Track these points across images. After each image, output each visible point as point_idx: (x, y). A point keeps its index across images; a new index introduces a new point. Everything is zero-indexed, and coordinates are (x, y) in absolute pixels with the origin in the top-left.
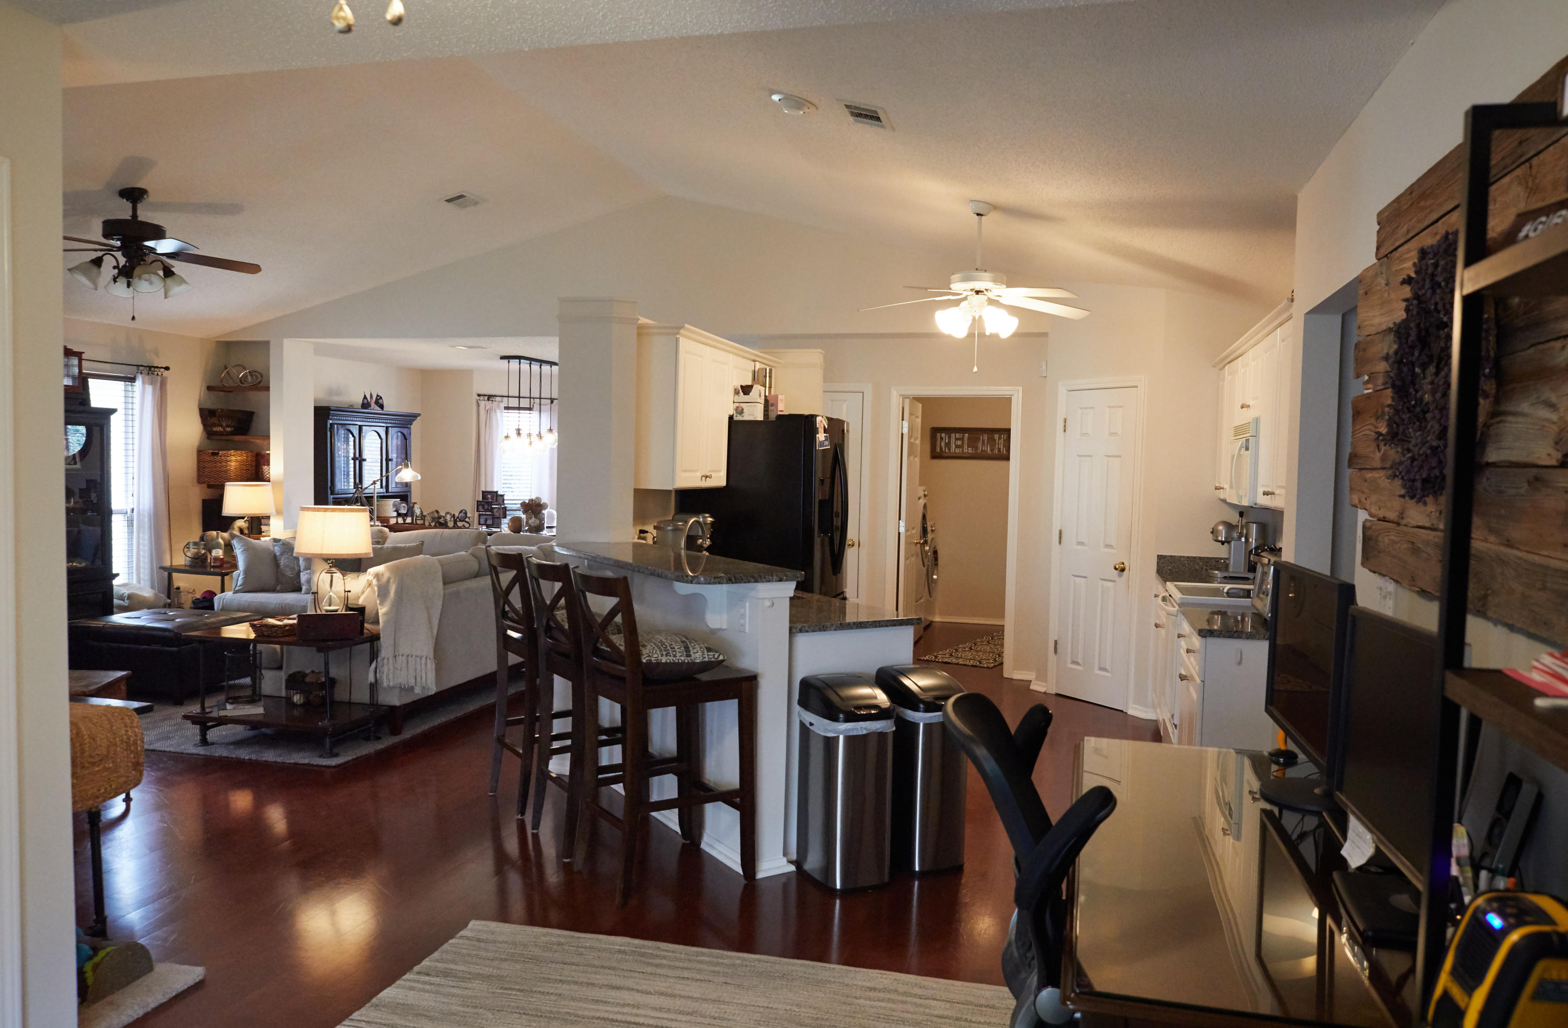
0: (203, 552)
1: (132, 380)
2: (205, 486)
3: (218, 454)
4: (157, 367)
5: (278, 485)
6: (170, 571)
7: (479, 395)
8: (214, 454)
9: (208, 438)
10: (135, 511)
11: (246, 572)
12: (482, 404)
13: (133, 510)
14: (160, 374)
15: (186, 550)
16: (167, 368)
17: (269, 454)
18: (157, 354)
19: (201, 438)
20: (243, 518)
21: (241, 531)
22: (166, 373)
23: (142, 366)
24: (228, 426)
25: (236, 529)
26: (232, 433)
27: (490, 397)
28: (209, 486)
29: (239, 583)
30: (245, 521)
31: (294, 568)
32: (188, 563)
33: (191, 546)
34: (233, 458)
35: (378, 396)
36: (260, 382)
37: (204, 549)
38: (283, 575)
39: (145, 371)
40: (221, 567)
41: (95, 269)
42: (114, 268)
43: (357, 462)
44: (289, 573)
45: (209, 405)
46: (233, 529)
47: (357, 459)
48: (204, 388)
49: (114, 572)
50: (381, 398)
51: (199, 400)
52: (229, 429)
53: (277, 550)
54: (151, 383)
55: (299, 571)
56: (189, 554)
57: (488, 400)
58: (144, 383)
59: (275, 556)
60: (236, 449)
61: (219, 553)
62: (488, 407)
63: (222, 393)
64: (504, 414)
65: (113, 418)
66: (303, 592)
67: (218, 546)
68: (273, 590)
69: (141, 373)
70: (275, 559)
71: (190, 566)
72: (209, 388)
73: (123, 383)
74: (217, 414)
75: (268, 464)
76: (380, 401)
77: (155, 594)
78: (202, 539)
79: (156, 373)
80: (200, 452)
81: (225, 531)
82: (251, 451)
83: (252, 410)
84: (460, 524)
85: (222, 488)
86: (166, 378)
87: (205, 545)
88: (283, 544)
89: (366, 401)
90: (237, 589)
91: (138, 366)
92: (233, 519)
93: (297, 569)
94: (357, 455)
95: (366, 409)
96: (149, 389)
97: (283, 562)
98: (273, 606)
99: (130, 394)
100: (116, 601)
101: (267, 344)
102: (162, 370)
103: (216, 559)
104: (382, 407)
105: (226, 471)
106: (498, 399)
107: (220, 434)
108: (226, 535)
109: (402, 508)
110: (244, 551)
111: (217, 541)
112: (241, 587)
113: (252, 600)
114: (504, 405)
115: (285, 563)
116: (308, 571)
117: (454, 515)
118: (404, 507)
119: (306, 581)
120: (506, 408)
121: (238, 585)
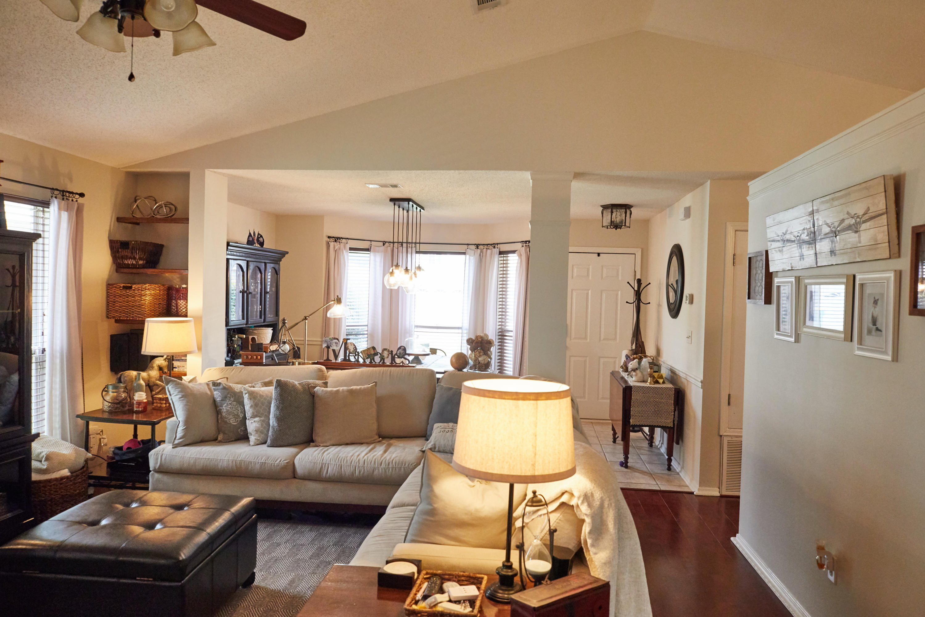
0: (123, 395)
1: (45, 204)
2: (114, 320)
3: (130, 288)
4: (72, 193)
6: (87, 418)
7: (329, 237)
8: (125, 288)
9: (117, 271)
10: (47, 353)
11: (188, 422)
12: (332, 244)
13: (44, 350)
14: (75, 200)
15: (104, 393)
16: (82, 195)
17: (186, 289)
18: (71, 180)
19: (111, 268)
20: (162, 356)
22: (81, 200)
23: (57, 190)
24: (140, 259)
25: (156, 368)
26: (143, 267)
27: (337, 239)
28: (117, 321)
29: (180, 434)
30: (165, 360)
31: (238, 415)
32: (106, 408)
33: (110, 388)
34: (148, 292)
35: (259, 234)
36: (173, 215)
37: (124, 392)
38: (226, 422)
39: (60, 196)
40: (144, 411)
43: (245, 294)
44: (233, 421)
45: (121, 237)
46: (153, 367)
47: (245, 292)
48: (114, 219)
49: (34, 432)
50: (261, 236)
51: (110, 231)
52: (141, 262)
53: (217, 395)
54: (68, 209)
55: (245, 418)
56: (108, 398)
57: (336, 241)
58: (60, 209)
59: (214, 401)
60: (151, 283)
61: (141, 396)
62: (336, 248)
63: (130, 225)
64: (350, 254)
66: (252, 443)
67: (139, 388)
68: (213, 440)
69: (56, 197)
70: (215, 406)
71: (110, 412)
72: (119, 220)
73: (32, 207)
74: (130, 247)
75: (186, 299)
76: (261, 239)
77: (76, 450)
78: (120, 381)
79: (71, 199)
80: (109, 286)
81: (143, 370)
82: (163, 285)
83: (159, 242)
85: (143, 323)
86: (83, 205)
87: (126, 387)
88: (224, 388)
89: (251, 239)
90: (176, 442)
91: (53, 189)
92: (153, 357)
93: (241, 416)
94: (246, 289)
95: (252, 245)
96: (65, 215)
97: (225, 408)
98: (225, 464)
99: (41, 221)
100: (35, 464)
102: (77, 196)
103: (139, 403)
104: (262, 244)
105: (140, 306)
106: (344, 241)
107: (134, 267)
108: (144, 374)
109: (334, 344)
110: (180, 396)
111: (138, 382)
112: (181, 440)
113: (198, 456)
114: (348, 246)
115: (227, 411)
116: (257, 419)
117: (392, 351)
118: (336, 343)
119: (256, 431)
120: (351, 249)
121: (177, 438)
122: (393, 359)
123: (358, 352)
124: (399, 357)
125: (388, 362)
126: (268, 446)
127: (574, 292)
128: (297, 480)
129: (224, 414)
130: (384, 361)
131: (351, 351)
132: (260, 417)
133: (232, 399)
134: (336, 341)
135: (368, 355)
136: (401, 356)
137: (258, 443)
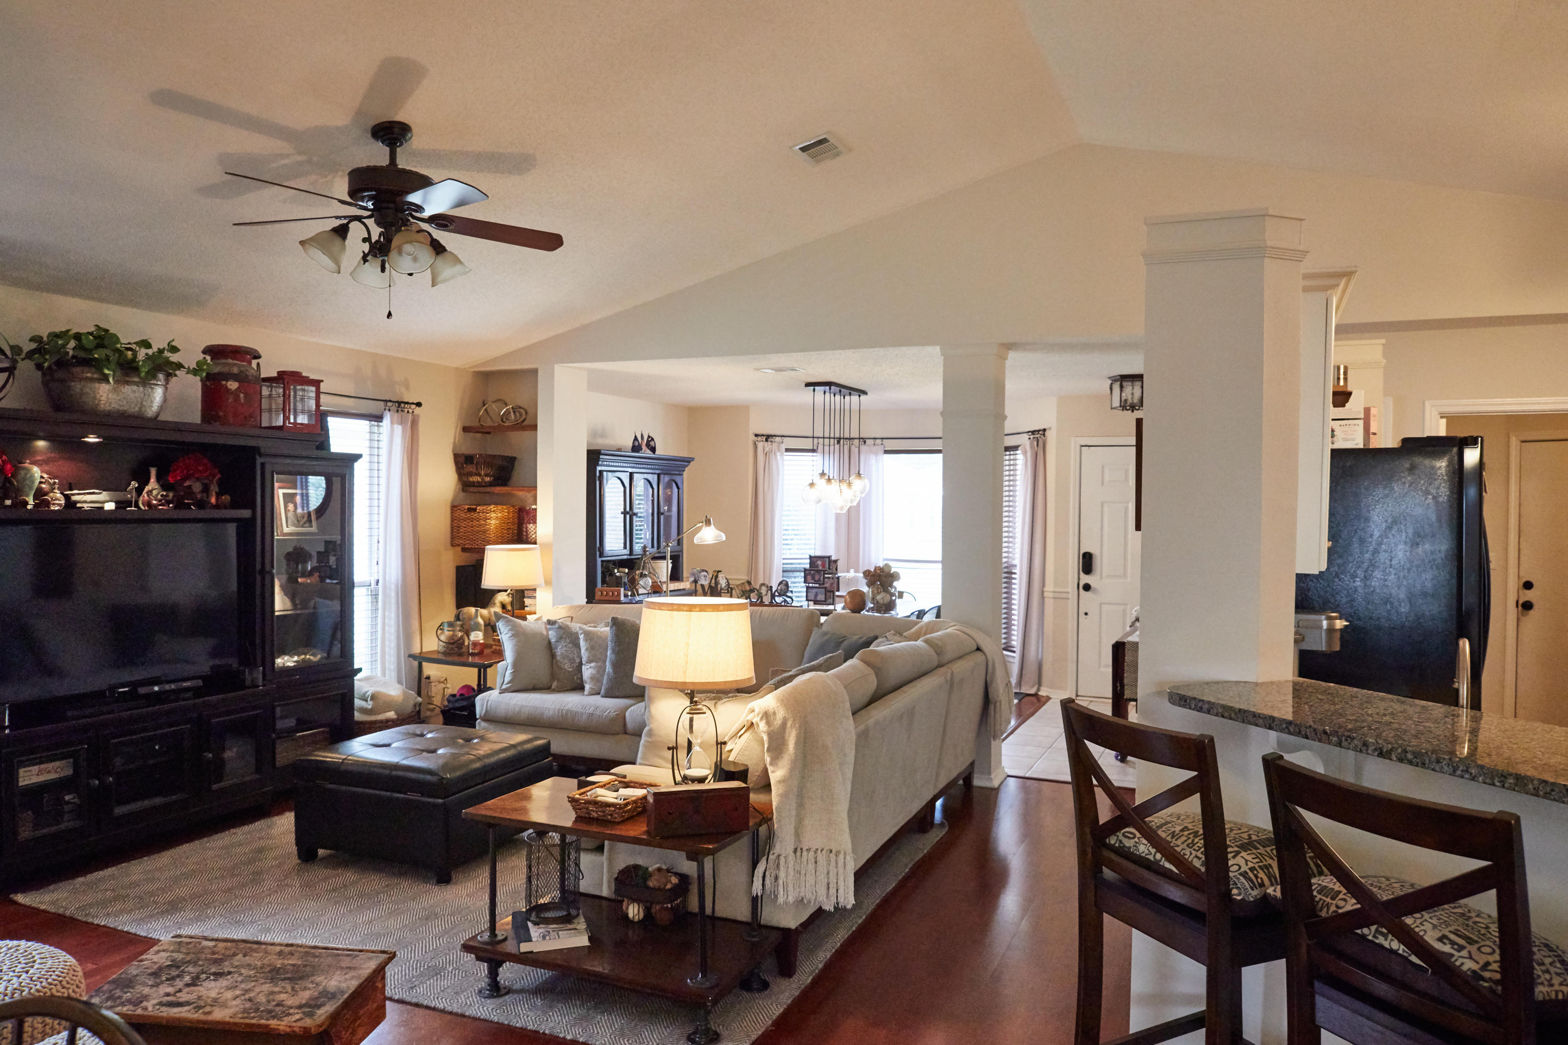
0: (460, 634)
1: (378, 418)
2: (459, 548)
3: (475, 510)
4: (407, 403)
5: (547, 547)
6: (421, 659)
7: (756, 435)
8: (470, 510)
9: (463, 490)
10: (380, 584)
11: (516, 665)
12: (760, 445)
13: (378, 582)
14: (411, 411)
15: (439, 632)
16: (419, 404)
17: (536, 509)
18: (407, 387)
19: (456, 488)
20: (506, 591)
21: (503, 606)
22: (418, 410)
23: (390, 401)
24: (487, 475)
25: (498, 604)
26: (491, 484)
27: (768, 438)
28: (464, 550)
29: (507, 679)
30: (508, 595)
31: (573, 659)
32: (441, 649)
33: (446, 628)
34: (493, 515)
35: (649, 437)
36: (524, 420)
37: (460, 631)
38: (561, 668)
39: (394, 408)
40: (481, 653)
41: (337, 241)
42: (364, 240)
43: (628, 517)
44: (567, 667)
45: (465, 450)
46: (494, 604)
47: (628, 513)
48: (459, 429)
49: (356, 666)
50: (653, 439)
51: (454, 443)
52: (487, 479)
53: (552, 635)
54: (402, 422)
55: (581, 664)
56: (443, 638)
57: (767, 440)
58: (392, 423)
59: (550, 643)
60: (496, 504)
61: (477, 636)
62: (767, 450)
63: (479, 435)
64: (786, 458)
65: (357, 465)
66: (586, 692)
67: (476, 627)
68: (546, 688)
69: (389, 410)
70: (550, 647)
71: (444, 653)
72: (466, 429)
73: (368, 422)
74: (475, 462)
75: (535, 522)
76: (652, 443)
77: (404, 692)
78: (458, 618)
79: (406, 410)
80: (454, 508)
81: (483, 607)
82: (513, 506)
83: (514, 455)
84: (778, 600)
85: (482, 551)
86: (418, 416)
87: (462, 626)
88: (560, 627)
89: (637, 444)
90: (504, 687)
91: (386, 401)
92: (493, 593)
93: (578, 661)
94: (628, 509)
95: (638, 452)
96: (398, 429)
97: (560, 651)
98: (551, 713)
99: (376, 437)
100: (358, 703)
101: (535, 372)
102: (413, 406)
103: (475, 644)
104: (653, 450)
105: (484, 532)
106: (778, 439)
107: (479, 485)
108: (484, 612)
109: (703, 578)
110: (510, 635)
111: (476, 620)
112: (509, 685)
113: (524, 704)
114: (783, 447)
115: (562, 653)
116: (593, 664)
117: (771, 587)
118: (705, 576)
119: (591, 678)
120: (787, 450)
121: (505, 683)
122: (773, 596)
123: (732, 589)
124: (780, 595)
125: (767, 600)
126: (602, 697)
127: (1105, 505)
128: (627, 736)
129: (558, 658)
130: (762, 600)
131: (723, 586)
132: (596, 662)
133: (568, 640)
134: (705, 573)
135: (743, 592)
136: (782, 593)
137: (592, 692)
